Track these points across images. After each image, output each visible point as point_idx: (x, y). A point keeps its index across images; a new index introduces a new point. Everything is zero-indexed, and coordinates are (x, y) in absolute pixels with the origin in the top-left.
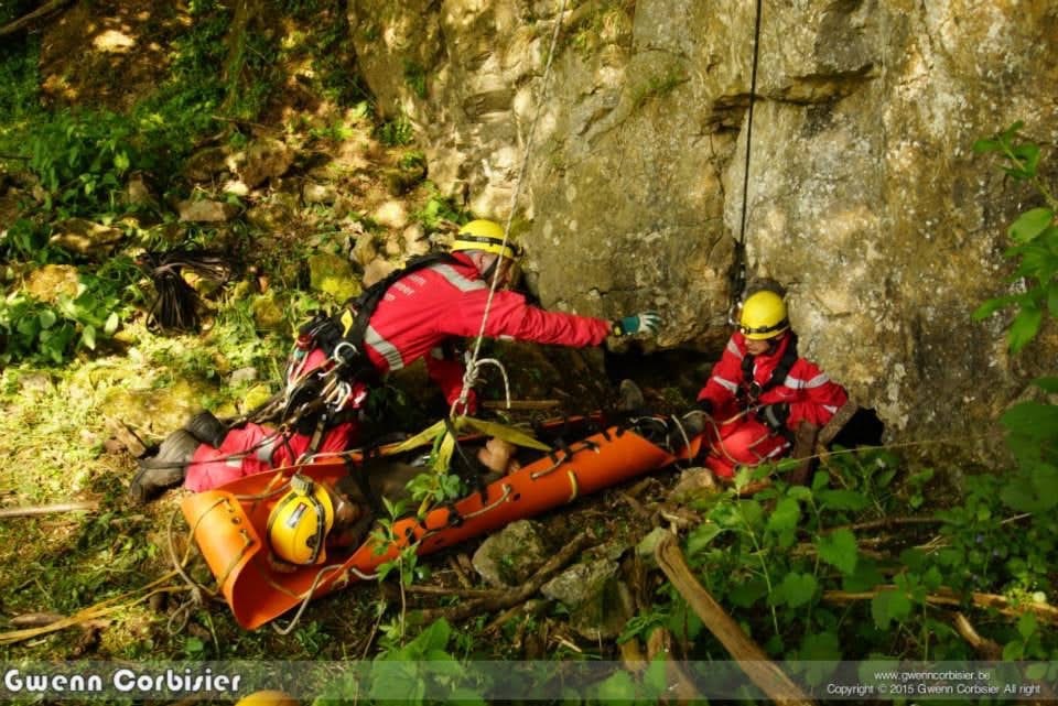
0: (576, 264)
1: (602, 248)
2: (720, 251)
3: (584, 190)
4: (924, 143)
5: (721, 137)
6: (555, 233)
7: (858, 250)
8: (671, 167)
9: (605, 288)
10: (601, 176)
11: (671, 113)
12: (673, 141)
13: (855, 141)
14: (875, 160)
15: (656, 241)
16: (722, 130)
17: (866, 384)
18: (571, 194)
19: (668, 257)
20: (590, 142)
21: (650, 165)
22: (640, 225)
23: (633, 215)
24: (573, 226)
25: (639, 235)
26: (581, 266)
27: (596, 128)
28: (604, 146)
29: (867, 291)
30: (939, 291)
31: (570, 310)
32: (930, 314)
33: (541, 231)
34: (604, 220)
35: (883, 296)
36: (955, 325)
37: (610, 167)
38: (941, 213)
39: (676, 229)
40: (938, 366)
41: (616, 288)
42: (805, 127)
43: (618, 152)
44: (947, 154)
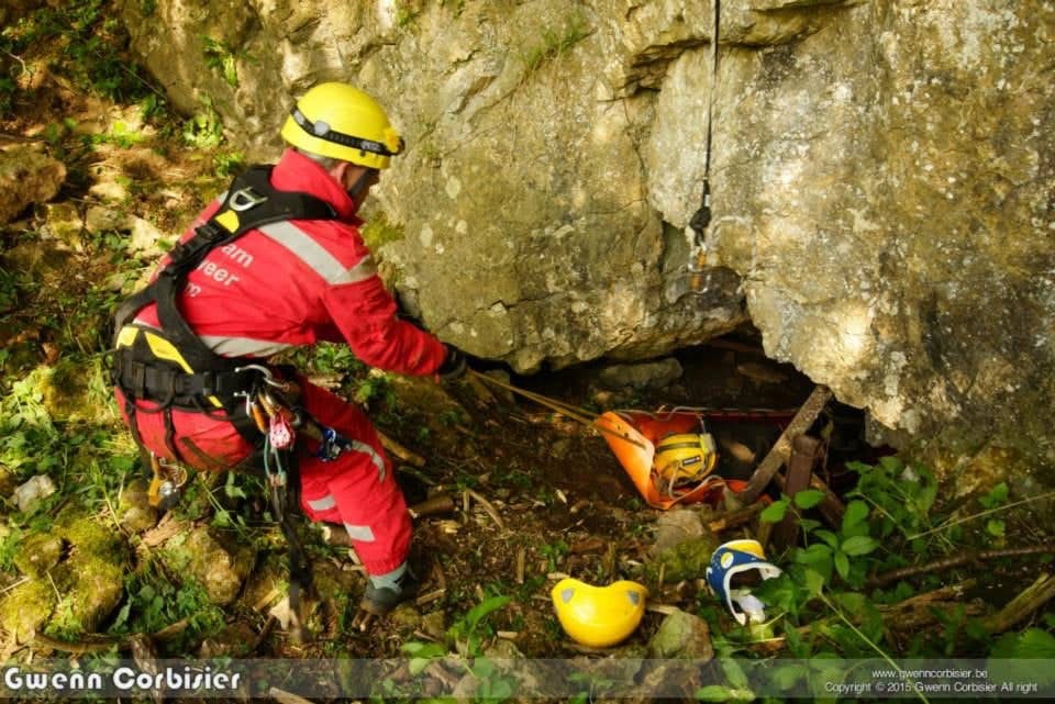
0: (471, 274)
1: (503, 250)
2: (648, 239)
3: (470, 183)
4: (948, 79)
5: (636, 101)
6: (438, 238)
7: (840, 222)
8: (578, 143)
9: (512, 300)
10: (490, 162)
11: (574, 75)
12: (579, 111)
13: (830, 88)
14: (861, 110)
15: (569, 235)
16: (640, 91)
17: (857, 379)
18: (453, 188)
19: (585, 253)
20: (471, 121)
21: (552, 144)
22: (547, 218)
23: (537, 208)
24: (461, 227)
25: (547, 231)
26: (478, 277)
27: (476, 103)
28: (490, 125)
29: (854, 269)
30: (967, 262)
31: (467, 331)
32: (952, 291)
33: (417, 238)
34: (501, 216)
35: (876, 275)
36: (986, 300)
37: (501, 149)
38: (973, 165)
39: (594, 218)
40: (962, 352)
41: (526, 298)
42: (762, 76)
43: (509, 129)
44: (984, 89)
